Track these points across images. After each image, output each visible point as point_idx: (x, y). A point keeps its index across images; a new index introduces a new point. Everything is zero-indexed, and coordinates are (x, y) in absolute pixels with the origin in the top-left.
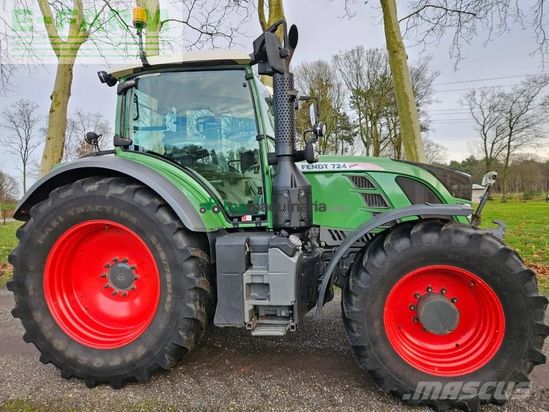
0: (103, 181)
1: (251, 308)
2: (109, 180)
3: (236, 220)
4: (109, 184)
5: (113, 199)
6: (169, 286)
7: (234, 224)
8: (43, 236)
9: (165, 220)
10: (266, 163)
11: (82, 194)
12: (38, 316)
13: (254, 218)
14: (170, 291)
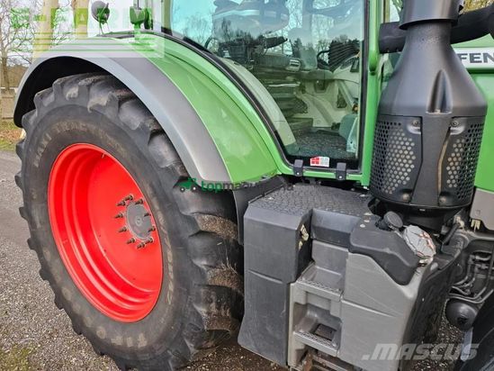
0: (83, 82)
1: (301, 347)
2: (90, 80)
3: (299, 163)
4: (89, 86)
5: (96, 112)
6: (171, 268)
7: (295, 170)
8: (38, 158)
9: (162, 159)
10: (373, 47)
11: (62, 103)
12: (48, 254)
13: (333, 163)
14: (172, 277)
